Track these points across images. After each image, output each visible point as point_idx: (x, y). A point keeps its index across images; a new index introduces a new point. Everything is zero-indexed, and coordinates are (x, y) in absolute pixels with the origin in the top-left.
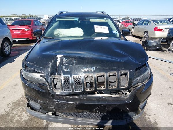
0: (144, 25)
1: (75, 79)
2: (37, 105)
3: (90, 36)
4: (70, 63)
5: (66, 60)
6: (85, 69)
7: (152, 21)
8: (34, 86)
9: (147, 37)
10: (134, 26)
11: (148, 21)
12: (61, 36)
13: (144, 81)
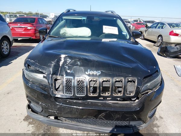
0: (158, 28)
1: (78, 82)
2: (39, 108)
3: (98, 36)
4: (74, 64)
5: (71, 60)
6: (90, 71)
7: (168, 24)
8: (35, 88)
9: (161, 41)
10: (147, 28)
11: (163, 24)
12: (67, 35)
13: (154, 87)
